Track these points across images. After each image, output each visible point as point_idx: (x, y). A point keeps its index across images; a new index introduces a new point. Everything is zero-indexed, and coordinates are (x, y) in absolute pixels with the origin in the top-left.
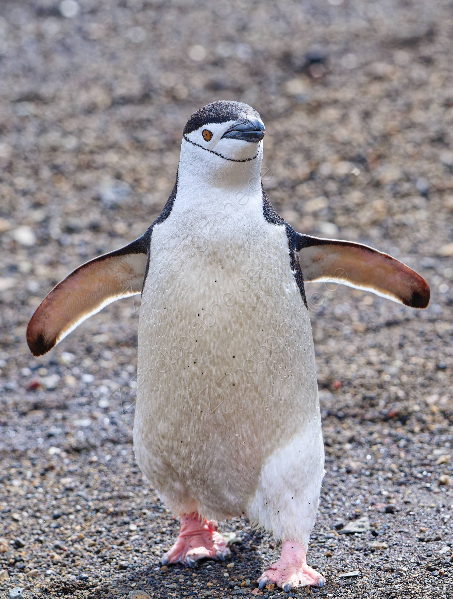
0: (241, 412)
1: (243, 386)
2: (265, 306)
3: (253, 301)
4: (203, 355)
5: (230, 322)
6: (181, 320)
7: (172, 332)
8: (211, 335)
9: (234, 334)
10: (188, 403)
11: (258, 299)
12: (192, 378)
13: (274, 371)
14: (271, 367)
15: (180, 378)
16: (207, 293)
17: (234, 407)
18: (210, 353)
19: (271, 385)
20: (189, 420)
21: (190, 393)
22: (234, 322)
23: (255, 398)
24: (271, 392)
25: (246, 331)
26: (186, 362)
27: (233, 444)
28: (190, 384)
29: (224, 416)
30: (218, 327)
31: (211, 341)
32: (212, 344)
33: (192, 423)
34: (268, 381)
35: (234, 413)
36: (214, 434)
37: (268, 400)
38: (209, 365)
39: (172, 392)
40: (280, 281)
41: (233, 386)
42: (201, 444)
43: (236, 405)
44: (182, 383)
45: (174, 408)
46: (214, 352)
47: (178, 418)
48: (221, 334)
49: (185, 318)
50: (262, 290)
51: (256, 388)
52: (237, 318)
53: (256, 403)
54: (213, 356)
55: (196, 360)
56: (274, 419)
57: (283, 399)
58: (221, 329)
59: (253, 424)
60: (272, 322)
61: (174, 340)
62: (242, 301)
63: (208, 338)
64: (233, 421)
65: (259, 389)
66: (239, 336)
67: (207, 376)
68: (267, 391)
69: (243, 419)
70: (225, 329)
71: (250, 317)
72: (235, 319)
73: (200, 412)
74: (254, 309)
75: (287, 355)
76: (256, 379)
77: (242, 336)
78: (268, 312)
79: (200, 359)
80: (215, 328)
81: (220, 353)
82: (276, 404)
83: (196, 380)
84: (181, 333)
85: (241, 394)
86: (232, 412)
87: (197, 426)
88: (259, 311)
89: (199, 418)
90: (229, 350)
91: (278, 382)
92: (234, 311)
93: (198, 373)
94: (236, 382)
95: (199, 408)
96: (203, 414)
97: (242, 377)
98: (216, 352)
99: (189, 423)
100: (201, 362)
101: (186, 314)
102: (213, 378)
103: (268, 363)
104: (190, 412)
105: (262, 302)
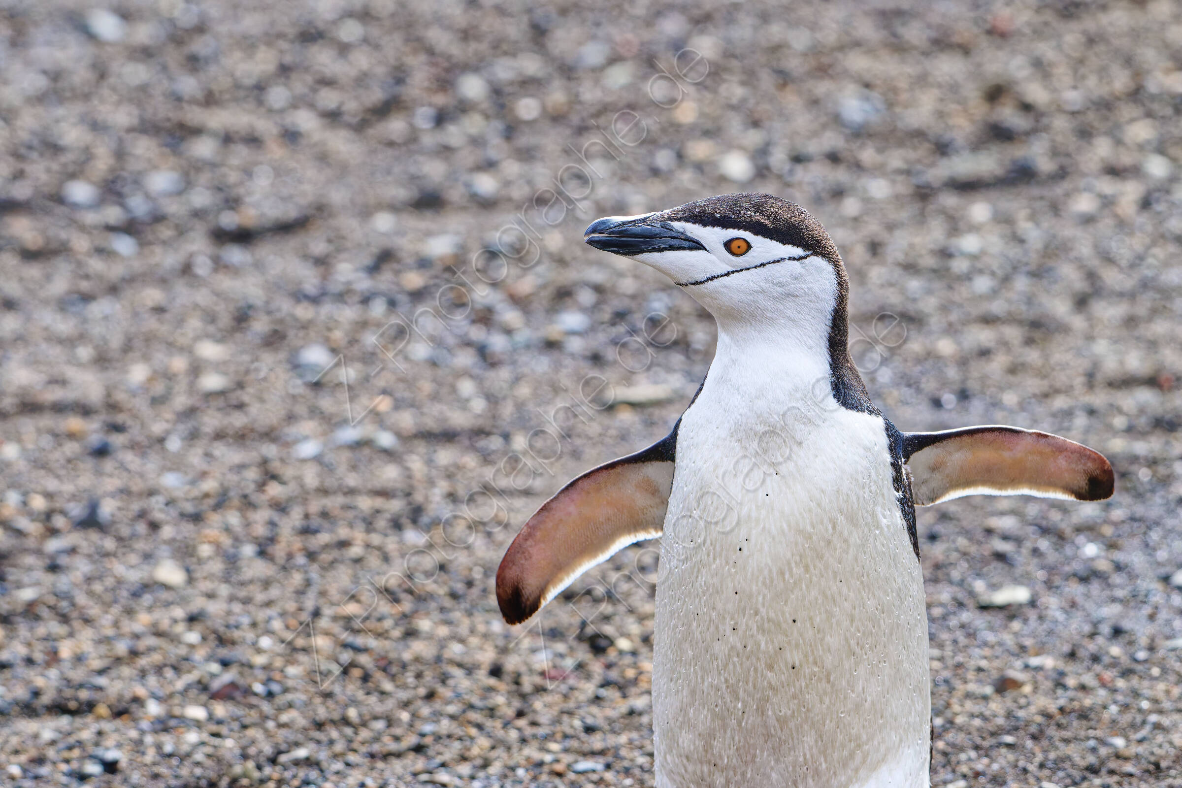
0: (803, 715)
1: (807, 671)
2: (846, 541)
3: (827, 530)
4: (746, 616)
5: (789, 564)
6: (714, 559)
7: (701, 580)
8: (760, 584)
9: (795, 583)
10: (722, 698)
11: (834, 527)
12: (729, 655)
13: (857, 650)
14: (853, 642)
15: (711, 656)
16: (754, 514)
17: (793, 705)
18: (756, 613)
19: (851, 674)
20: (724, 727)
21: (726, 681)
22: (796, 563)
23: (825, 693)
24: (851, 686)
25: (815, 579)
26: (721, 628)
27: (791, 769)
28: (725, 666)
29: (778, 720)
30: (770, 571)
31: (759, 594)
32: (760, 599)
33: (729, 731)
34: (847, 667)
35: (793, 716)
36: (762, 751)
37: (845, 698)
38: (755, 633)
39: (699, 680)
40: (871, 504)
41: (791, 670)
42: (743, 769)
43: (796, 701)
44: (715, 663)
45: (704, 708)
46: (763, 611)
47: (708, 724)
48: (775, 582)
49: (721, 555)
50: (842, 513)
51: (828, 676)
52: (801, 556)
53: (827, 700)
54: (762, 618)
55: (736, 624)
56: (853, 732)
57: (869, 699)
58: (775, 574)
59: (821, 737)
60: (857, 569)
61: (704, 593)
62: (809, 529)
63: (754, 588)
64: (791, 730)
65: (832, 679)
66: (804, 587)
67: (752, 652)
68: (844, 683)
69: (806, 727)
70: (782, 573)
71: (820, 557)
72: (798, 558)
73: (740, 713)
74: (829, 543)
75: (879, 626)
76: (829, 660)
77: (807, 587)
78: (851, 551)
79: (742, 622)
80: (766, 572)
81: (772, 615)
82: (858, 707)
83: (736, 659)
84: (715, 580)
85: (803, 684)
86: (789, 713)
87: (736, 738)
88: (835, 549)
89: (739, 724)
90: (787, 609)
91: (862, 670)
92: (796, 544)
93: (739, 646)
94: (797, 664)
95: (740, 705)
96: (746, 716)
97: (806, 656)
98: (767, 612)
99: (725, 732)
100: (744, 627)
101: (722, 550)
102: (761, 656)
103: (848, 635)
104: (726, 713)
105: (841, 535)
